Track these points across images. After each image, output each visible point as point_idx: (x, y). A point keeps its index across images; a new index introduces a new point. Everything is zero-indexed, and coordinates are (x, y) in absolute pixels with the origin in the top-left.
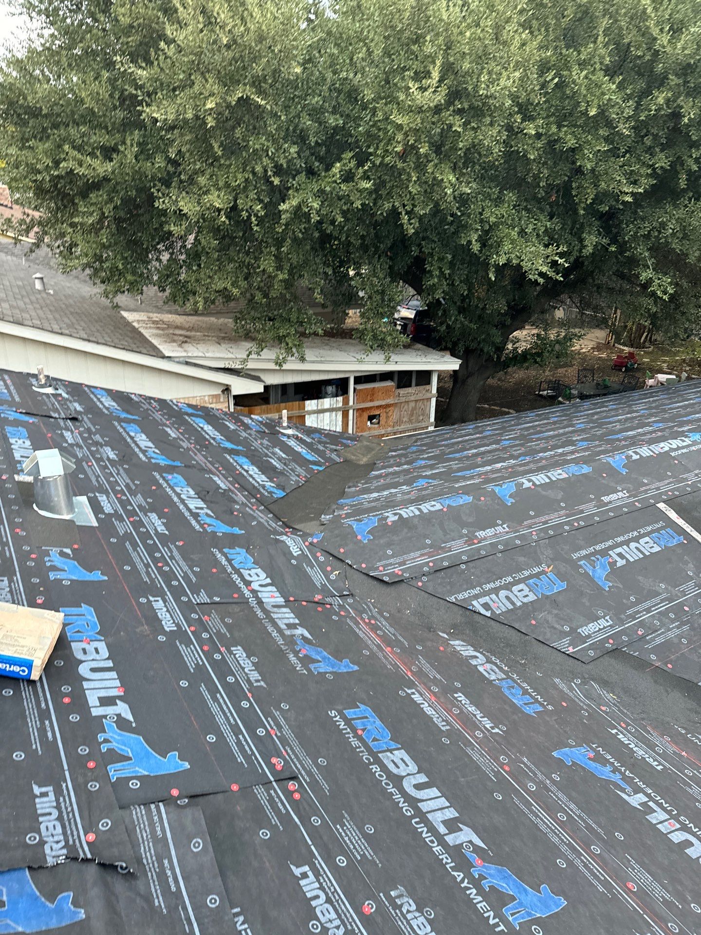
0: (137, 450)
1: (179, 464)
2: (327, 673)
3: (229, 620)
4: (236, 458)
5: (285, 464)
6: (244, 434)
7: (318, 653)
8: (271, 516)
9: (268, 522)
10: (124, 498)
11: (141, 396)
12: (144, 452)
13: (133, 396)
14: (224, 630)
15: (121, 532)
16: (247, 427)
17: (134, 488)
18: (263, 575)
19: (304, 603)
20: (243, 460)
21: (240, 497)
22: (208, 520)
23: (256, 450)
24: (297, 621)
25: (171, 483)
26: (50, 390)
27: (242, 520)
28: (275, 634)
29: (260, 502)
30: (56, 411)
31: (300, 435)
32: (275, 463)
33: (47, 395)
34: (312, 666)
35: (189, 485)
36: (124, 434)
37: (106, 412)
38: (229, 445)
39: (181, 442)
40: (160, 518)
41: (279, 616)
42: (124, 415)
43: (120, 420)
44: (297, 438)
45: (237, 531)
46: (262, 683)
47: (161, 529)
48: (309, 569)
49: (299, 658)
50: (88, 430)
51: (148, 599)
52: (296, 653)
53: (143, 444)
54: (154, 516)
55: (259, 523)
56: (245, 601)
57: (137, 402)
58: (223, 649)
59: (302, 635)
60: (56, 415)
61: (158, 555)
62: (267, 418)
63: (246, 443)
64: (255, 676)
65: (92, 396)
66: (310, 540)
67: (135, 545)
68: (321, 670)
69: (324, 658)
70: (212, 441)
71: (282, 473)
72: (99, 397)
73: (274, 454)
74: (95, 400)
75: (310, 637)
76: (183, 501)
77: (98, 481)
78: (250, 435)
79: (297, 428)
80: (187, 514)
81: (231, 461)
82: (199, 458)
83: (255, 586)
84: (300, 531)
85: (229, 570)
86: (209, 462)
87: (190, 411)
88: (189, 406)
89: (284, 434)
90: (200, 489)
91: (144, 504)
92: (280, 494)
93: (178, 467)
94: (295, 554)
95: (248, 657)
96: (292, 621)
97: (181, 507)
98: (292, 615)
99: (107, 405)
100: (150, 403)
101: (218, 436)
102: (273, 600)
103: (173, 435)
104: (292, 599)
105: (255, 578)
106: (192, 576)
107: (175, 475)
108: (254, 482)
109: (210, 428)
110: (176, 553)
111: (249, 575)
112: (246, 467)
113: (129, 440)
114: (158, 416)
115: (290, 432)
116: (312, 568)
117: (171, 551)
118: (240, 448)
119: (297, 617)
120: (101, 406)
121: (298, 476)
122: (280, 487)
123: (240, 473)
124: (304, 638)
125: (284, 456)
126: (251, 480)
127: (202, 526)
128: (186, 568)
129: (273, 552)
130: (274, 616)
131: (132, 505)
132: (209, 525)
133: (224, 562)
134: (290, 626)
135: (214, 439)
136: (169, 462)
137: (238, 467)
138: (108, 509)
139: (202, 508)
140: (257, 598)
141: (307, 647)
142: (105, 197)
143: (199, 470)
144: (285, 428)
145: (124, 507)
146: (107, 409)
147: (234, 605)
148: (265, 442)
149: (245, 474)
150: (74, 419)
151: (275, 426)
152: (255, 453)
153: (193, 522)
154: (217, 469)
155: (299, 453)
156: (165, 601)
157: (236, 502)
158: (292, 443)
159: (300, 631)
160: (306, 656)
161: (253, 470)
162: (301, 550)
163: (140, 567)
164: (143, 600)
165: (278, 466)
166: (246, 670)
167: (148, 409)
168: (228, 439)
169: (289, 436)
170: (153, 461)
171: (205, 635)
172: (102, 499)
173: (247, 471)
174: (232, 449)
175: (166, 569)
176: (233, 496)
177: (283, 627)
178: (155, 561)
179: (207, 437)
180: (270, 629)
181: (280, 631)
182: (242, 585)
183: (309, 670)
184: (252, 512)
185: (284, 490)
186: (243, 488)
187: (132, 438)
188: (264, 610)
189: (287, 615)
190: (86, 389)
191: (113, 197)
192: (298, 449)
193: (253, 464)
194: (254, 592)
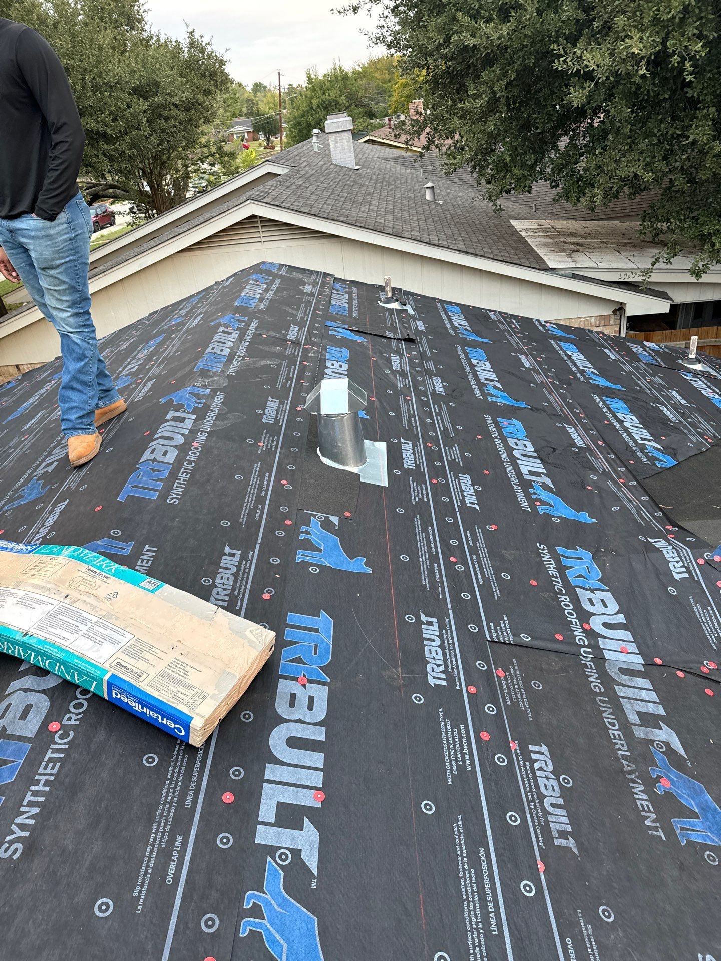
0: (473, 383)
1: (524, 406)
2: (707, 847)
3: (537, 685)
4: (609, 401)
5: (683, 415)
6: (628, 368)
7: (695, 794)
8: (645, 498)
9: (638, 509)
10: (435, 448)
11: (500, 313)
12: (481, 386)
13: (492, 315)
14: (524, 705)
15: (415, 499)
16: (634, 357)
17: (452, 435)
18: (614, 607)
19: (681, 674)
20: (618, 405)
21: (602, 463)
22: (544, 495)
23: (642, 391)
24: (662, 712)
25: (505, 432)
26: (395, 306)
27: (597, 500)
28: (615, 731)
29: (632, 473)
30: (394, 330)
31: (713, 373)
32: (667, 413)
33: (390, 311)
34: (678, 824)
35: (529, 437)
36: (464, 361)
37: (452, 332)
38: (602, 382)
39: (535, 375)
40: (473, 485)
41: (630, 693)
42: (472, 337)
43: (465, 343)
44: (707, 376)
45: (584, 517)
46: (571, 843)
47: (471, 500)
48: (698, 609)
49: (653, 798)
50: (422, 356)
51: (418, 617)
52: (650, 784)
53: (482, 376)
54: (466, 480)
55: (624, 508)
56: (573, 649)
57: (494, 321)
58: (514, 746)
59: (667, 744)
60: (391, 335)
61: (454, 542)
62: (666, 347)
63: (628, 381)
64: (560, 821)
65: (442, 313)
66: (707, 555)
67: (426, 523)
68: (696, 838)
69: (705, 808)
70: (579, 376)
71: (676, 429)
72: (450, 314)
73: (669, 398)
74: (444, 317)
75: (682, 752)
76: (513, 461)
77: (409, 422)
78: (637, 368)
79: (710, 363)
80: (514, 481)
81: (601, 405)
82: (555, 399)
83: (596, 624)
84: (692, 534)
85: (558, 586)
86: (568, 405)
87: (560, 333)
88: (560, 327)
89: (689, 371)
90: (544, 444)
91: (458, 460)
92: (668, 462)
93: (522, 409)
94: (677, 577)
95: (556, 773)
96: (651, 708)
97: (509, 469)
98: (654, 696)
99: (456, 324)
100: (509, 324)
101: (590, 369)
102: (623, 657)
103: (527, 365)
104: (658, 661)
105: (598, 608)
106: (495, 588)
107: (514, 421)
108: (628, 440)
109: (582, 357)
110: (481, 544)
111: (590, 600)
112: (620, 416)
113: (467, 369)
114: (514, 340)
115: (698, 367)
116: (704, 608)
117: (475, 539)
118: (619, 387)
119: (663, 702)
120: (448, 325)
121: (702, 435)
122: (669, 450)
123: (611, 424)
124: (670, 752)
125: (683, 402)
126: (625, 435)
127: (531, 502)
128: (489, 572)
129: (638, 566)
130: (621, 691)
131: (441, 461)
132: (543, 503)
133: (552, 570)
134: (649, 720)
135: (582, 372)
136: (512, 403)
137: (609, 415)
138: (408, 462)
139: (538, 475)
140: (596, 648)
141: (674, 774)
142: (498, 72)
143: (549, 415)
144: (692, 362)
145: (430, 462)
146: (455, 329)
147: (552, 656)
148: (658, 380)
149: (618, 426)
150: (409, 341)
151: (678, 358)
152: (640, 396)
153: (521, 496)
154: (576, 415)
155: (709, 400)
156: (442, 627)
157: (594, 470)
158: (699, 384)
159: (665, 734)
160: (668, 795)
161: (631, 421)
162: (689, 571)
163: (424, 559)
164: (410, 618)
165: (671, 417)
166: (547, 802)
167: (505, 330)
168: (603, 374)
169: (695, 374)
170: (490, 399)
171: (489, 709)
172: (407, 447)
173: (621, 422)
174: (606, 388)
175: (460, 568)
176: (592, 459)
177: (633, 718)
178: (448, 550)
179: (574, 369)
180: (608, 717)
181: (626, 726)
182: (573, 618)
183: (670, 832)
184: (615, 490)
185: (674, 456)
186: (609, 448)
187: (472, 366)
188: (604, 676)
189: (644, 695)
190: (439, 305)
191: (507, 71)
192: (708, 393)
193: (632, 412)
194: (592, 635)
